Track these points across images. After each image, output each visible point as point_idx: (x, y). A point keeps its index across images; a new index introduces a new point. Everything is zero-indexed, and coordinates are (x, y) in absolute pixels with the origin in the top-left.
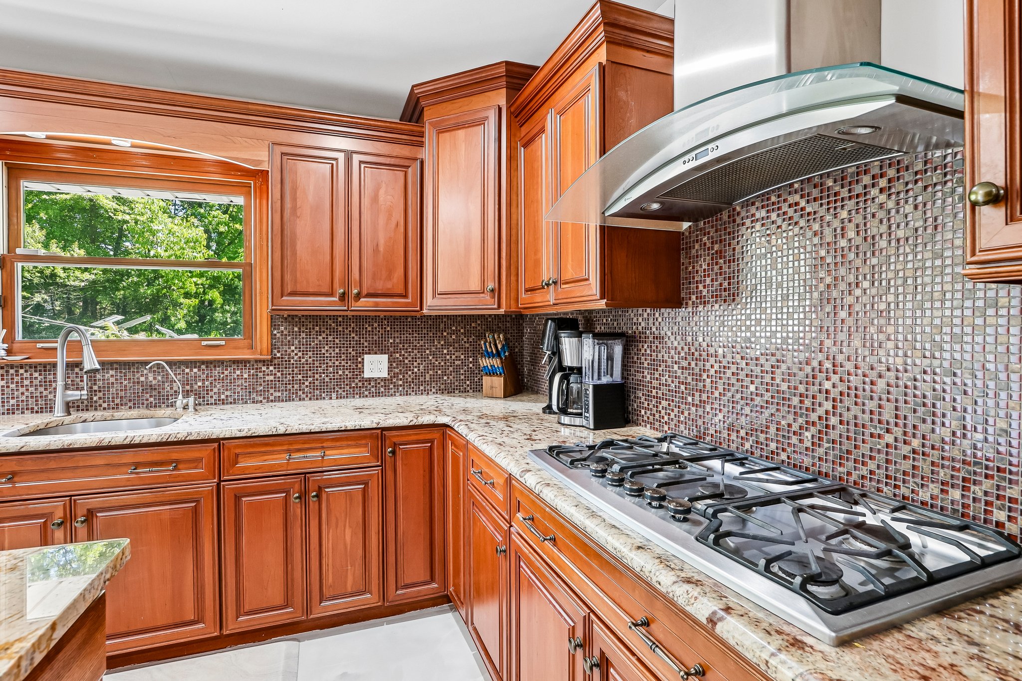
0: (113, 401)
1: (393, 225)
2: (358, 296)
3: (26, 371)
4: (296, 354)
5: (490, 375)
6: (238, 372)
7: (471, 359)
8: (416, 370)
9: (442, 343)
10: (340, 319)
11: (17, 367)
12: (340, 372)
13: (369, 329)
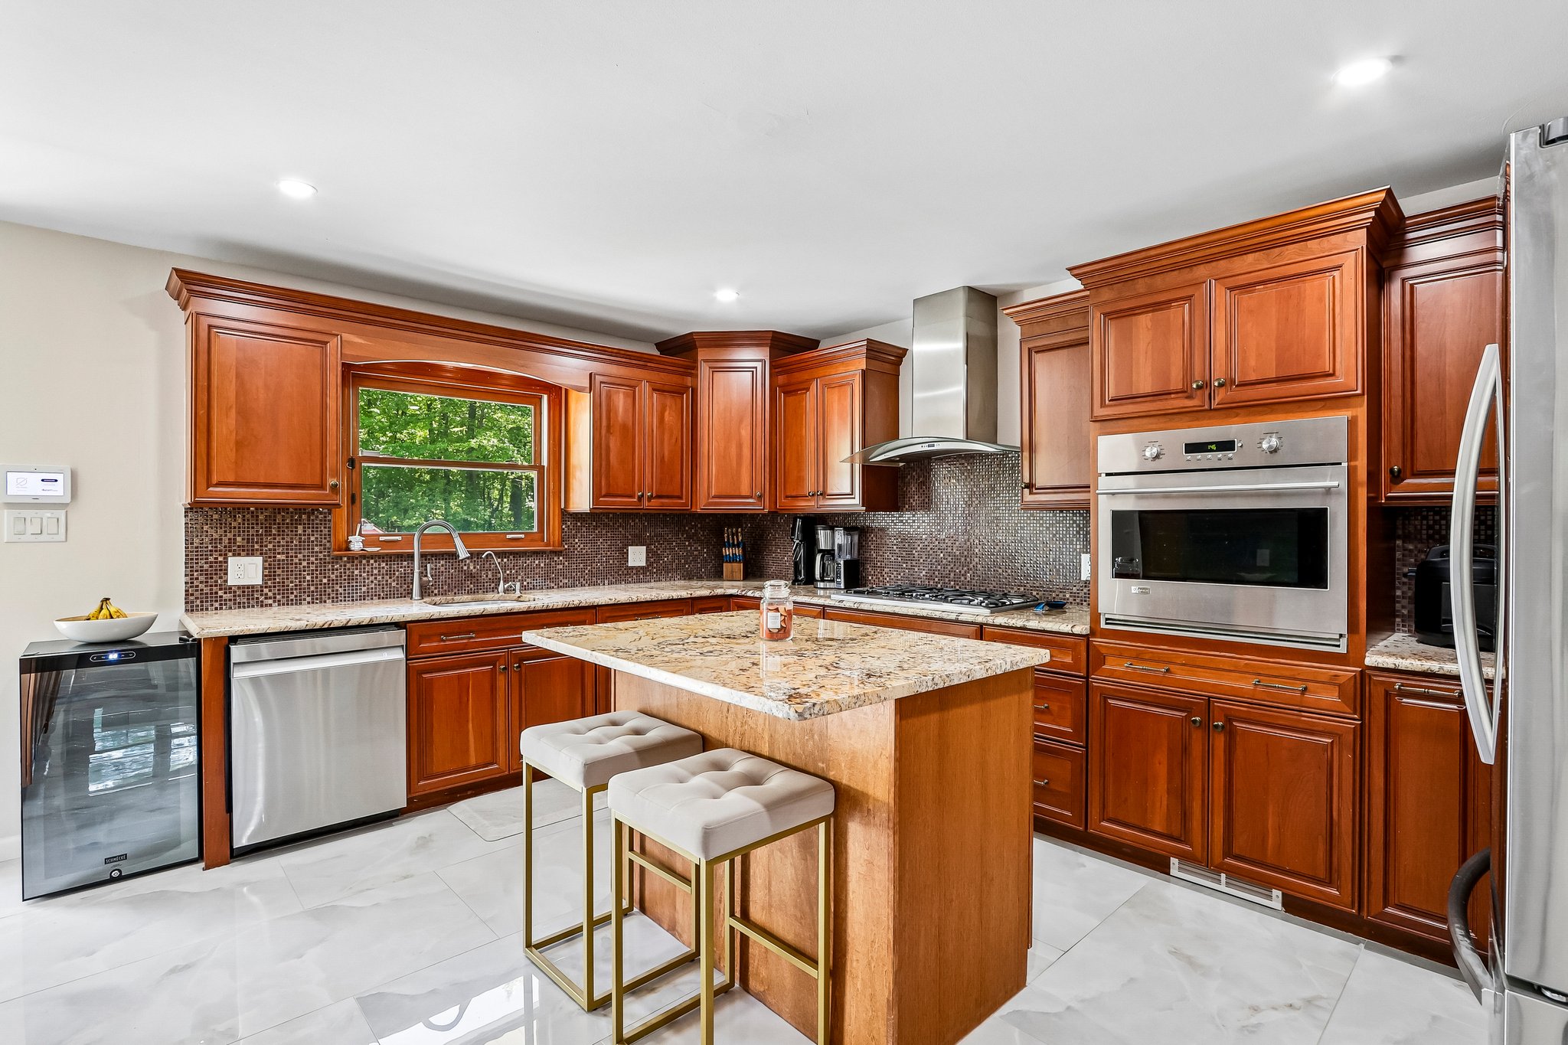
0: (442, 588)
1: (674, 441)
2: (650, 498)
3: (375, 562)
4: (579, 546)
5: (730, 562)
6: (537, 562)
7: (705, 550)
8: (666, 559)
9: (685, 536)
10: (611, 515)
11: (368, 558)
12: (611, 562)
13: (632, 524)
